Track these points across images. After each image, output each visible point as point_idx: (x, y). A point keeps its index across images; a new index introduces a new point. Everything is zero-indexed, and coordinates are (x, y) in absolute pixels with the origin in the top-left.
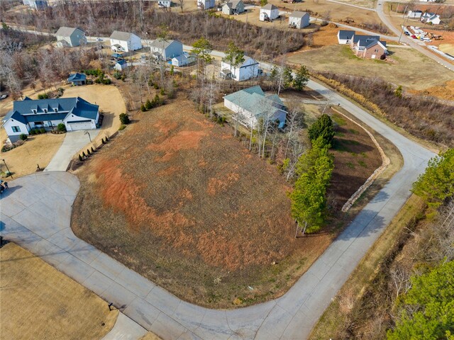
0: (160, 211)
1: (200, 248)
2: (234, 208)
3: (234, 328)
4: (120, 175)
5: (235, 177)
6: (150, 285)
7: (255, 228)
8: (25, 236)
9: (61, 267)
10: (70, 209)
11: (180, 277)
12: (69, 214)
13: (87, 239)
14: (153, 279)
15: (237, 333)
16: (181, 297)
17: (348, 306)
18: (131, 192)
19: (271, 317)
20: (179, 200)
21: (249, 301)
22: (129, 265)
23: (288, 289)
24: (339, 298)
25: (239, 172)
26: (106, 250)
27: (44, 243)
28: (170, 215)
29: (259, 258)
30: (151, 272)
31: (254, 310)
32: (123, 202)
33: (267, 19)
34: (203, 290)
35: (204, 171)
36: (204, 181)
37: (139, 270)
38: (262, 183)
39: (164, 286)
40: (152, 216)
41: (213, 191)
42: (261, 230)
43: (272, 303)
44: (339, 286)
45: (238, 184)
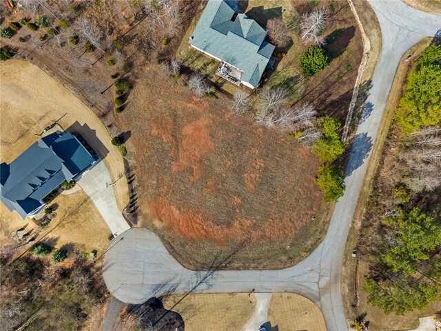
0: (229, 225)
1: (268, 234)
2: (273, 193)
3: (309, 269)
4: (178, 212)
5: (261, 164)
6: (257, 273)
7: (293, 201)
10: (171, 256)
11: (269, 258)
12: (175, 260)
13: (202, 269)
14: (256, 268)
15: (312, 270)
16: (276, 269)
17: (359, 224)
18: (198, 221)
19: (324, 253)
20: (234, 209)
21: (310, 251)
22: (238, 269)
23: (326, 231)
24: (353, 222)
26: (218, 268)
28: (236, 224)
29: (304, 220)
30: (252, 265)
31: (314, 254)
32: (199, 232)
34: (284, 258)
37: (246, 268)
39: (265, 268)
40: (226, 231)
41: (252, 186)
42: (297, 200)
43: (321, 245)
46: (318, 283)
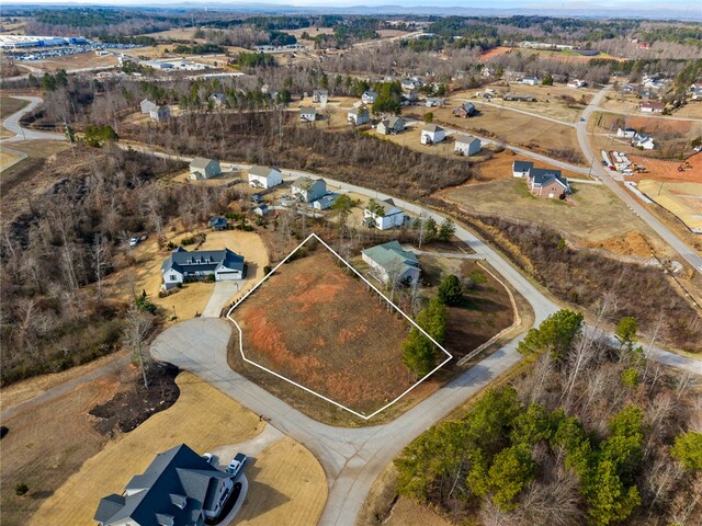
0: (298, 355)
1: (328, 384)
2: (360, 356)
3: (348, 440)
5: (363, 329)
6: (288, 408)
7: (375, 373)
8: (194, 367)
9: (223, 390)
11: (311, 404)
12: (225, 353)
13: (241, 373)
14: (291, 404)
15: (350, 443)
16: (311, 417)
19: (377, 436)
20: (313, 346)
21: (362, 425)
22: (273, 393)
23: (394, 419)
25: (368, 325)
26: (255, 381)
27: (209, 373)
28: (305, 358)
29: (376, 396)
30: (290, 399)
31: (365, 430)
33: (430, 143)
34: (328, 414)
35: (336, 322)
36: (336, 331)
37: (280, 397)
38: (387, 336)
39: (299, 409)
40: (291, 358)
41: (343, 340)
42: (380, 374)
43: (380, 427)
44: (435, 420)
45: (365, 335)
46: (348, 460)
